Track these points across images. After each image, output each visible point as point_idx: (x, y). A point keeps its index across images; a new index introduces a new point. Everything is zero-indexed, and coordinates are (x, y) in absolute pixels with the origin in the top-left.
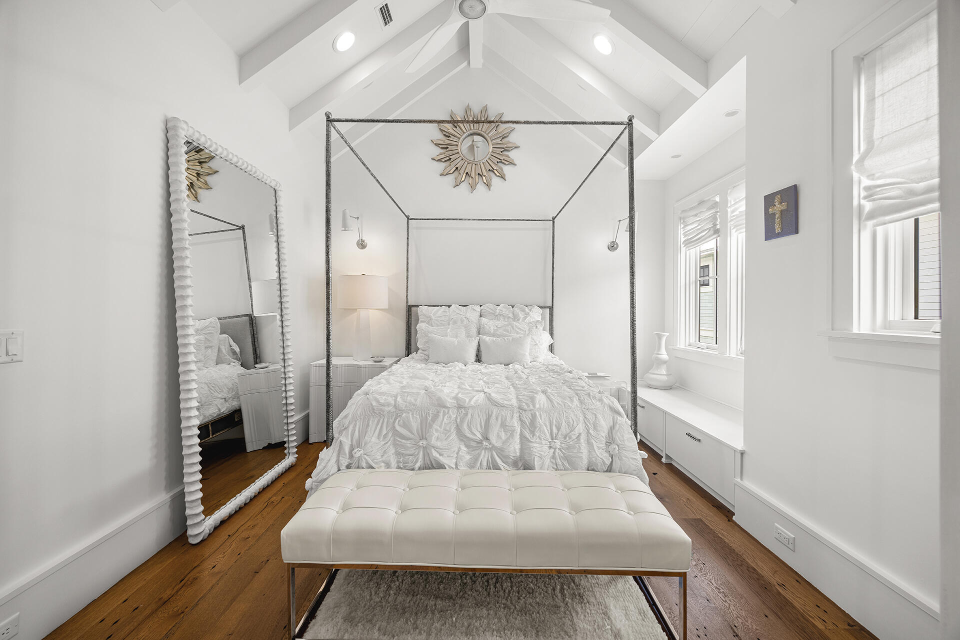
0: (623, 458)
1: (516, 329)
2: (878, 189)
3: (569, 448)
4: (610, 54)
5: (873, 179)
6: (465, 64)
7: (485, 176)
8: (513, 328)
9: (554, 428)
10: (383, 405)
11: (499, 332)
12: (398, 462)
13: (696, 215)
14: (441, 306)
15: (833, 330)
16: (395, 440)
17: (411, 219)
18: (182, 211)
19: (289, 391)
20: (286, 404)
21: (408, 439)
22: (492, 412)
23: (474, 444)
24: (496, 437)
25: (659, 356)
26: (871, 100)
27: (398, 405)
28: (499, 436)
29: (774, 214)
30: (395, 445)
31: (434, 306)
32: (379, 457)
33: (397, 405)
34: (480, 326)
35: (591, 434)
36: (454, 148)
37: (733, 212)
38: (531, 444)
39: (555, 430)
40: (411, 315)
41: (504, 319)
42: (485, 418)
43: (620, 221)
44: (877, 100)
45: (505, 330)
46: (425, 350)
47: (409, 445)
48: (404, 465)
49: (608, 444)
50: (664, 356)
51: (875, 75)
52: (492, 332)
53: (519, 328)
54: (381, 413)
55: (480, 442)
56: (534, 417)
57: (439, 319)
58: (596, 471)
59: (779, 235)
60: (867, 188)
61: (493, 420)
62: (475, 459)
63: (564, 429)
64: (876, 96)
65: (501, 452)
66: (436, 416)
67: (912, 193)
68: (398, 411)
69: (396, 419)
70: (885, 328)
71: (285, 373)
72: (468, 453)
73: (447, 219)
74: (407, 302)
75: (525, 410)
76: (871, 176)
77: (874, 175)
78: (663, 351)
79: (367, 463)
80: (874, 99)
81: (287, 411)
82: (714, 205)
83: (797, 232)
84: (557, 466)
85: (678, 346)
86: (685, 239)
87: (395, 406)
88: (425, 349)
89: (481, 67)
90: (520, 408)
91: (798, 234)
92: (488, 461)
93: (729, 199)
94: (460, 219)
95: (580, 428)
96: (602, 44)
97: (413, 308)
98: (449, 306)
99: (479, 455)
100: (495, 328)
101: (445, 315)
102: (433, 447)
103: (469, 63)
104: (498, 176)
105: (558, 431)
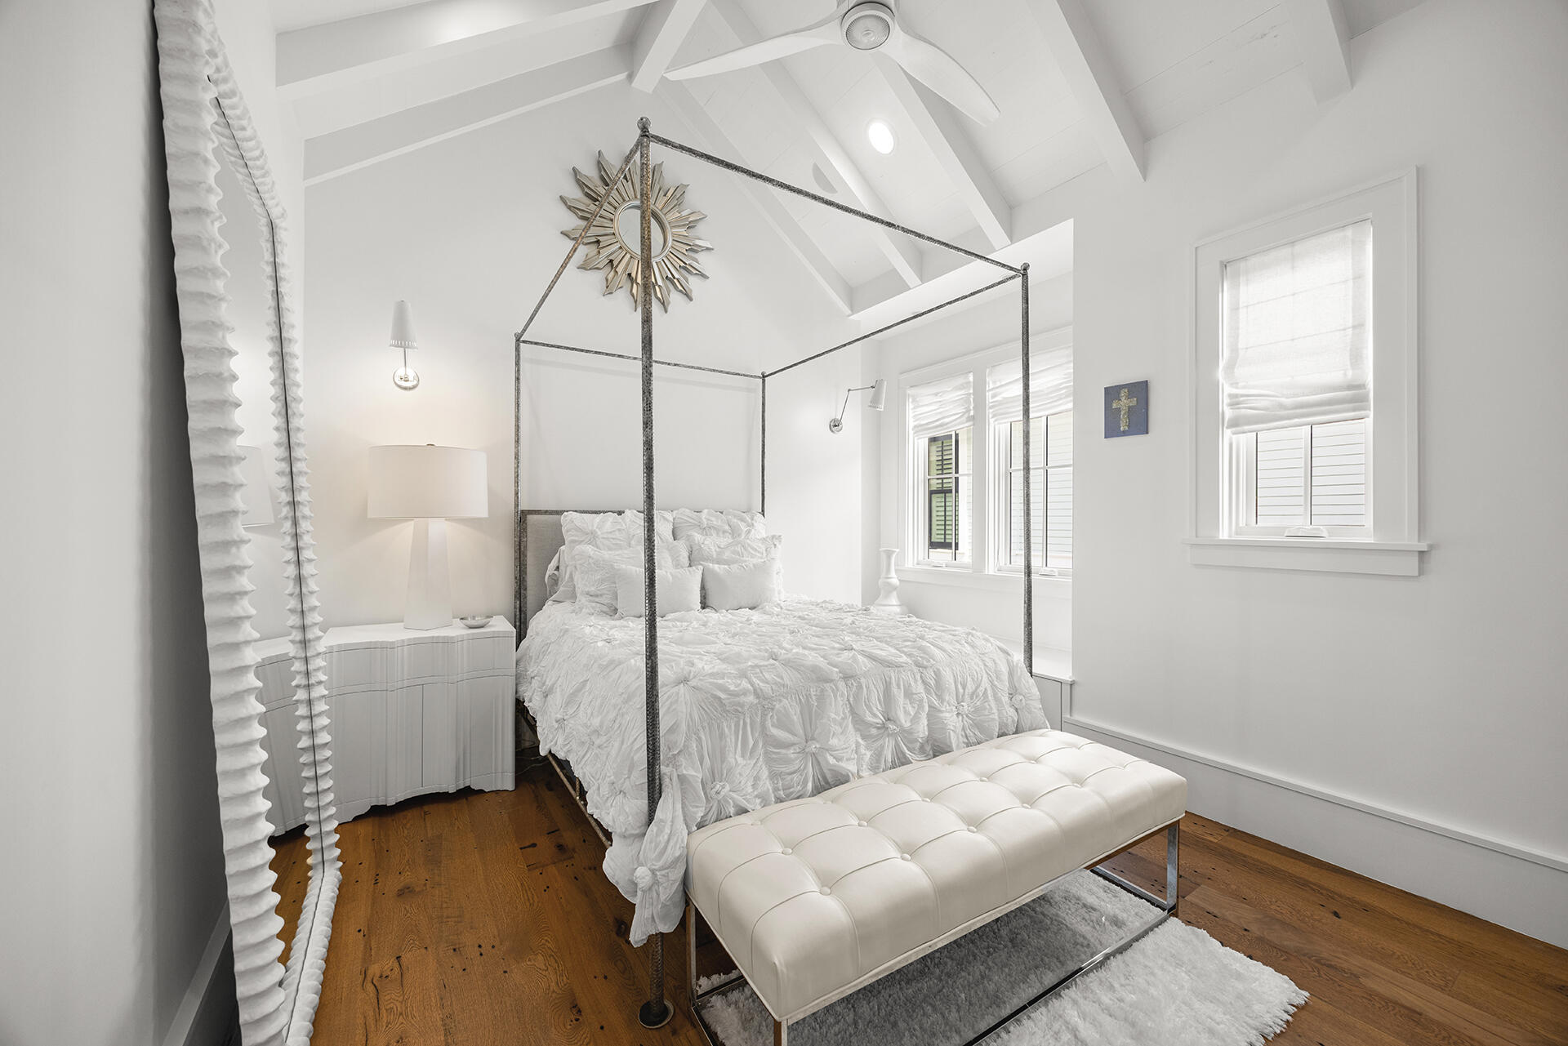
0: (1033, 710)
1: (751, 551)
2: (1242, 399)
3: (977, 710)
4: (890, 153)
5: (1237, 388)
6: (623, 76)
7: (659, 286)
8: (745, 549)
9: (959, 686)
10: (737, 695)
11: (727, 555)
12: (776, 790)
13: (936, 394)
14: (604, 512)
15: (1196, 537)
16: (766, 753)
17: (524, 342)
18: (213, 245)
19: (319, 715)
20: (313, 748)
21: (788, 746)
22: (890, 678)
23: (874, 731)
24: (903, 713)
25: (889, 580)
26: (1235, 309)
27: (761, 690)
28: (906, 712)
29: (1119, 410)
30: (769, 760)
31: (596, 512)
32: (750, 790)
33: (759, 691)
34: (691, 548)
35: (996, 687)
36: (607, 223)
37: (994, 396)
38: (941, 715)
39: (961, 691)
40: (525, 529)
41: (718, 534)
42: (882, 689)
43: (849, 390)
44: (1241, 310)
45: (734, 552)
46: (601, 595)
47: (792, 756)
48: (788, 791)
49: (1011, 696)
50: (895, 581)
51: (1239, 286)
52: (715, 556)
53: (753, 548)
54: (740, 709)
55: (884, 727)
56: (937, 673)
57: (610, 536)
58: (1006, 735)
59: (1124, 434)
60: (1231, 396)
61: (894, 690)
62: (878, 755)
63: (970, 687)
64: (1241, 305)
65: (907, 735)
66: (821, 698)
67: (1282, 407)
68: (765, 703)
69: (764, 715)
70: (1237, 534)
71: (307, 674)
72: (867, 748)
73: (596, 353)
74: (517, 505)
75: (926, 668)
76: (1234, 384)
77: (1237, 383)
78: (893, 574)
79: (736, 805)
80: (1238, 309)
81: (315, 764)
82: (965, 385)
83: (1147, 433)
84: (967, 739)
85: (906, 566)
86: (916, 423)
87: (757, 693)
88: (599, 593)
89: (651, 92)
90: (918, 665)
91: (1147, 435)
92: (893, 754)
93: (987, 379)
94: (619, 356)
95: (985, 683)
96: (880, 137)
97: (530, 517)
98: (620, 513)
99: (882, 747)
100: (718, 550)
101: (619, 530)
102: (827, 750)
103: (631, 77)
104: (681, 291)
105: (964, 689)
